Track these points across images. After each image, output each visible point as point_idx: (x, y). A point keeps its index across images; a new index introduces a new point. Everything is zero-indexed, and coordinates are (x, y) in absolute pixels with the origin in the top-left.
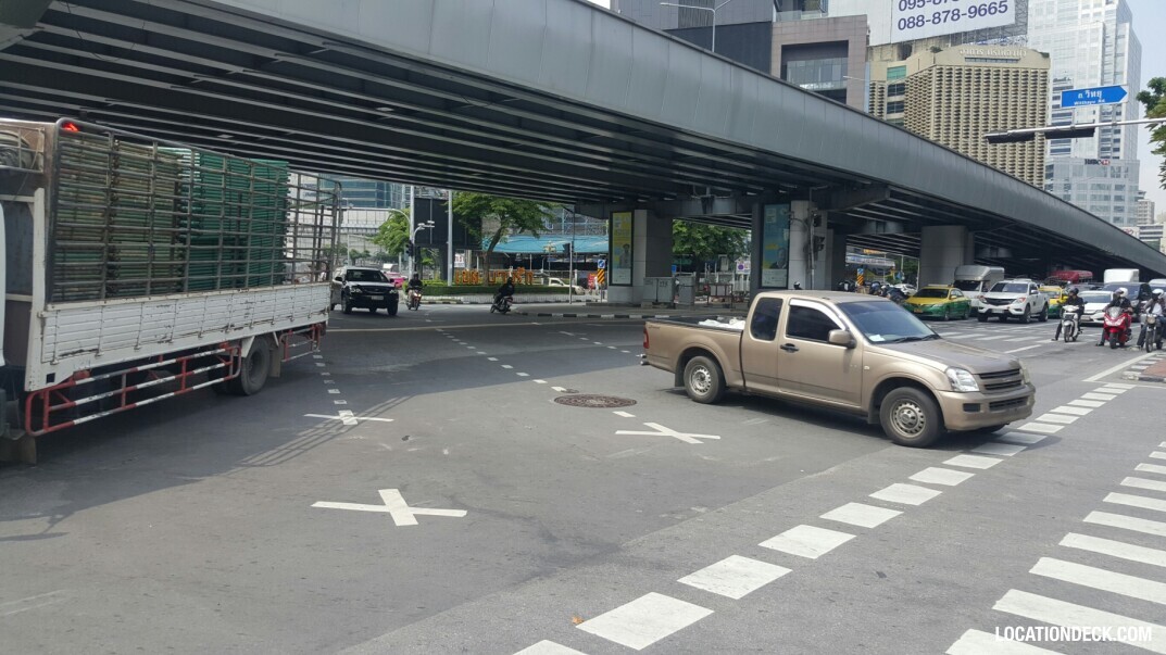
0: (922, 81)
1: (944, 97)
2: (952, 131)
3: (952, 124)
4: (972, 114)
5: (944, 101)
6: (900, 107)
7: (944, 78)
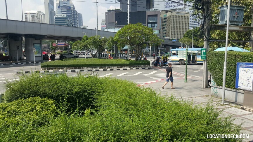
0: (169, 17)
1: (173, 20)
2: (174, 26)
3: (174, 25)
4: (177, 23)
5: (173, 21)
6: (166, 22)
7: (173, 17)
